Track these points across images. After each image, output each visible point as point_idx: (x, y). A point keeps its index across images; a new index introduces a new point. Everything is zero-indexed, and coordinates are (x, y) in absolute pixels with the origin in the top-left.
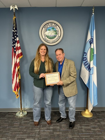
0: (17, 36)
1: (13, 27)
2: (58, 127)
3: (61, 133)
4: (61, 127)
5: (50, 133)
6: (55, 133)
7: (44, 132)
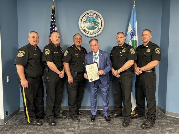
0: (55, 26)
1: (52, 16)
2: (99, 124)
3: (102, 128)
4: (101, 123)
5: (90, 128)
6: (95, 128)
7: (84, 127)
